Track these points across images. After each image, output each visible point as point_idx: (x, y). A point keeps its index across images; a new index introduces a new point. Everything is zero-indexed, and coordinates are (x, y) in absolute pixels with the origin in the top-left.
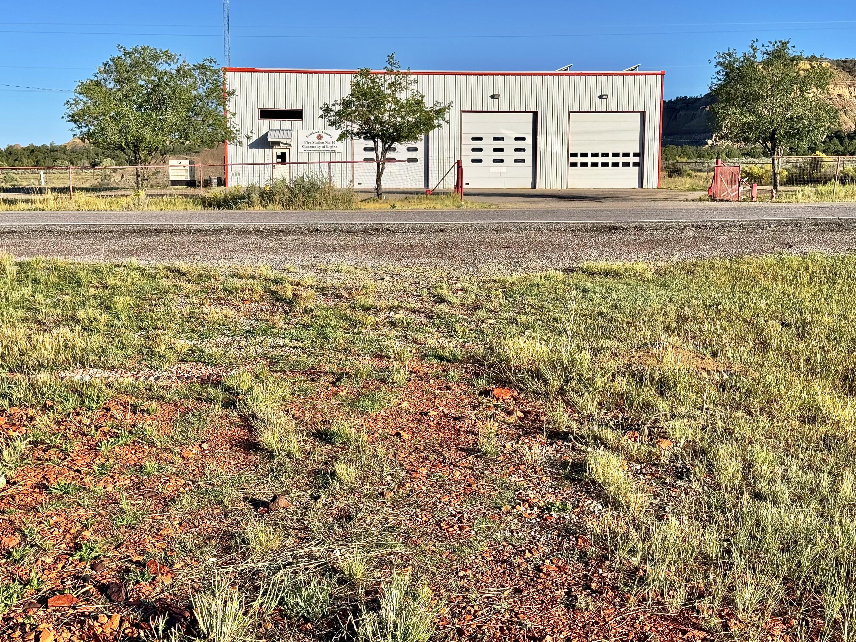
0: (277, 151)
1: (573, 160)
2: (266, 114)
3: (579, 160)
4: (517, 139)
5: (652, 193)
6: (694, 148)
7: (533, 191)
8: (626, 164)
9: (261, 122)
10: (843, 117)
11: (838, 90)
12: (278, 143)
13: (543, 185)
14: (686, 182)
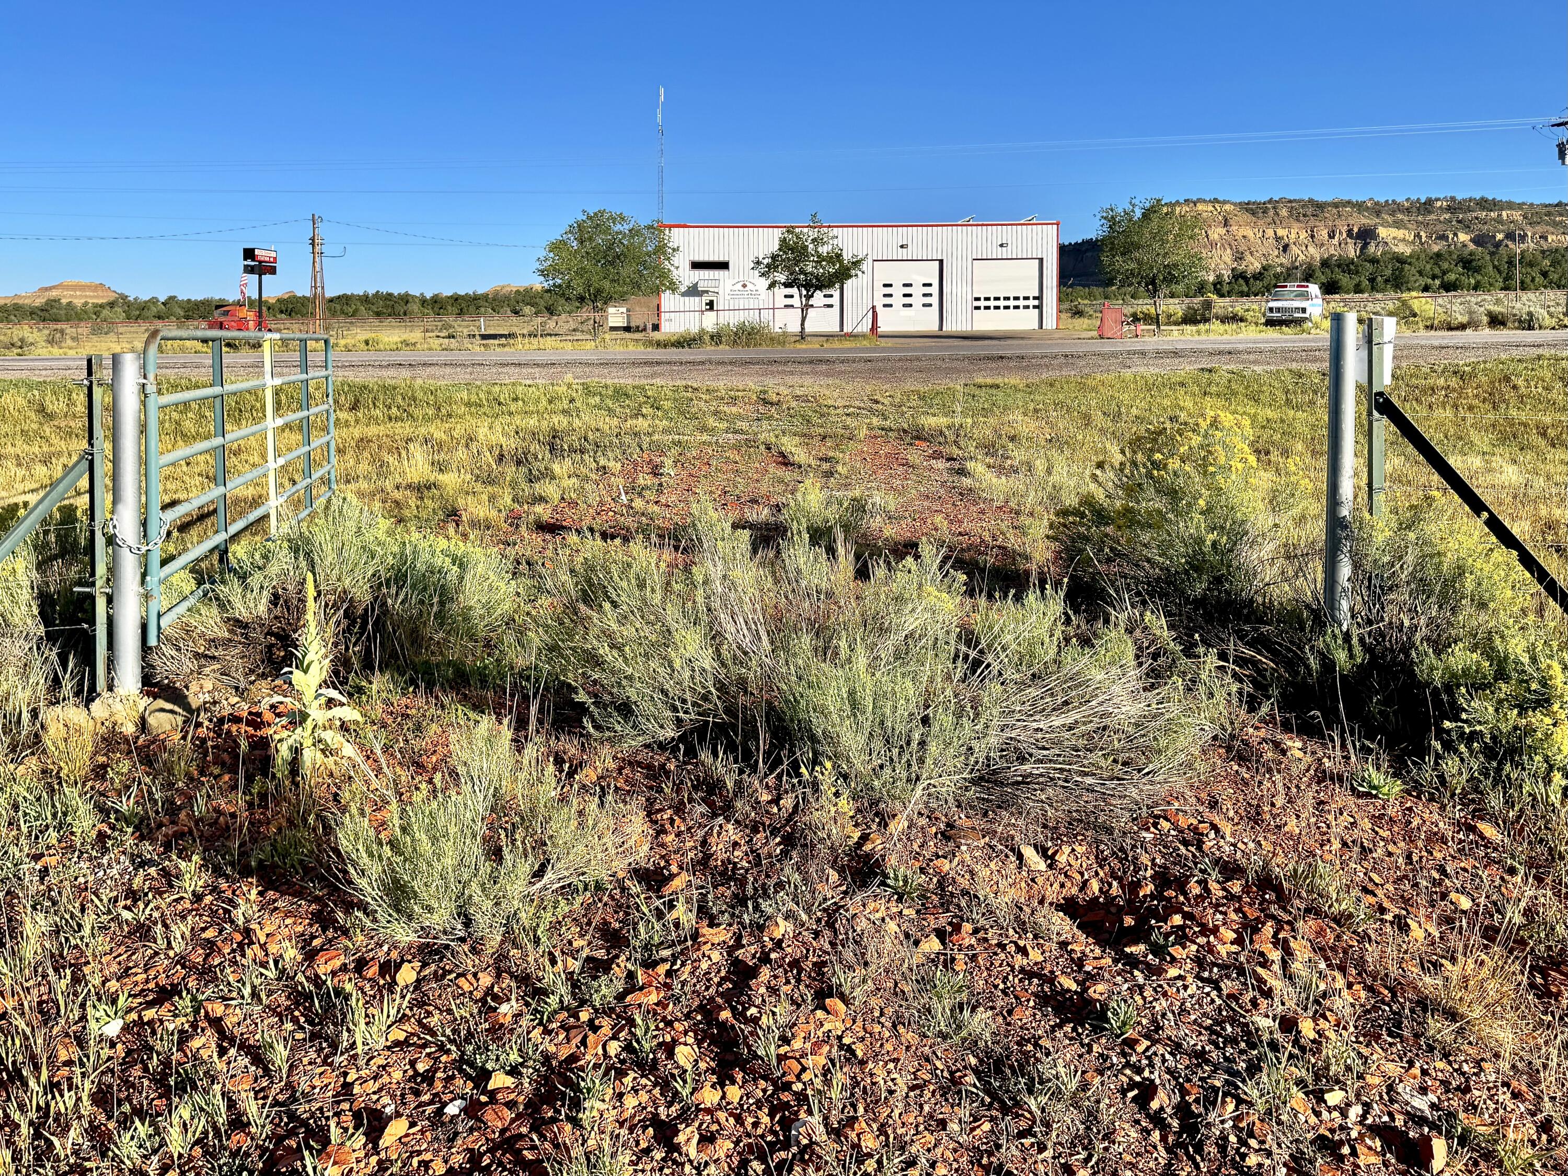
0: (706, 299)
1: (977, 304)
2: (696, 265)
3: (982, 303)
4: (924, 285)
5: (1050, 332)
6: (1101, 289)
7: (940, 333)
8: (1027, 307)
9: (692, 272)
10: (1249, 257)
11: (1243, 231)
12: (707, 292)
13: (948, 328)
14: (1083, 322)
